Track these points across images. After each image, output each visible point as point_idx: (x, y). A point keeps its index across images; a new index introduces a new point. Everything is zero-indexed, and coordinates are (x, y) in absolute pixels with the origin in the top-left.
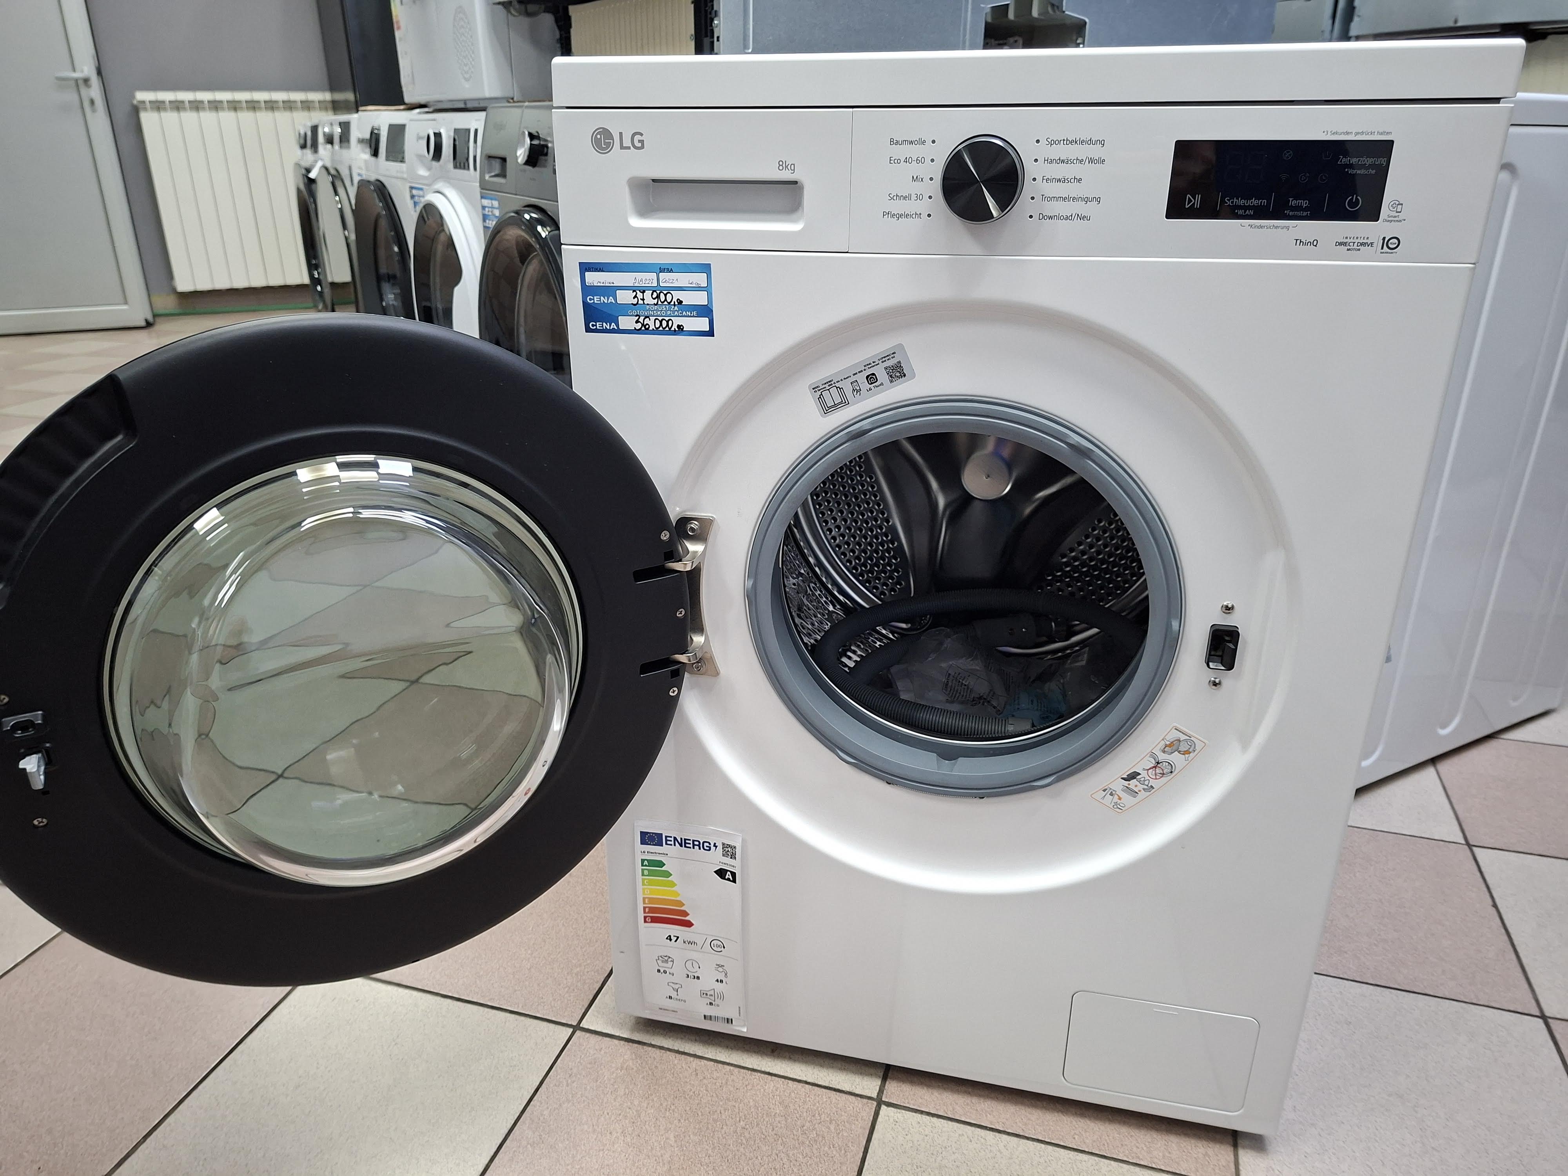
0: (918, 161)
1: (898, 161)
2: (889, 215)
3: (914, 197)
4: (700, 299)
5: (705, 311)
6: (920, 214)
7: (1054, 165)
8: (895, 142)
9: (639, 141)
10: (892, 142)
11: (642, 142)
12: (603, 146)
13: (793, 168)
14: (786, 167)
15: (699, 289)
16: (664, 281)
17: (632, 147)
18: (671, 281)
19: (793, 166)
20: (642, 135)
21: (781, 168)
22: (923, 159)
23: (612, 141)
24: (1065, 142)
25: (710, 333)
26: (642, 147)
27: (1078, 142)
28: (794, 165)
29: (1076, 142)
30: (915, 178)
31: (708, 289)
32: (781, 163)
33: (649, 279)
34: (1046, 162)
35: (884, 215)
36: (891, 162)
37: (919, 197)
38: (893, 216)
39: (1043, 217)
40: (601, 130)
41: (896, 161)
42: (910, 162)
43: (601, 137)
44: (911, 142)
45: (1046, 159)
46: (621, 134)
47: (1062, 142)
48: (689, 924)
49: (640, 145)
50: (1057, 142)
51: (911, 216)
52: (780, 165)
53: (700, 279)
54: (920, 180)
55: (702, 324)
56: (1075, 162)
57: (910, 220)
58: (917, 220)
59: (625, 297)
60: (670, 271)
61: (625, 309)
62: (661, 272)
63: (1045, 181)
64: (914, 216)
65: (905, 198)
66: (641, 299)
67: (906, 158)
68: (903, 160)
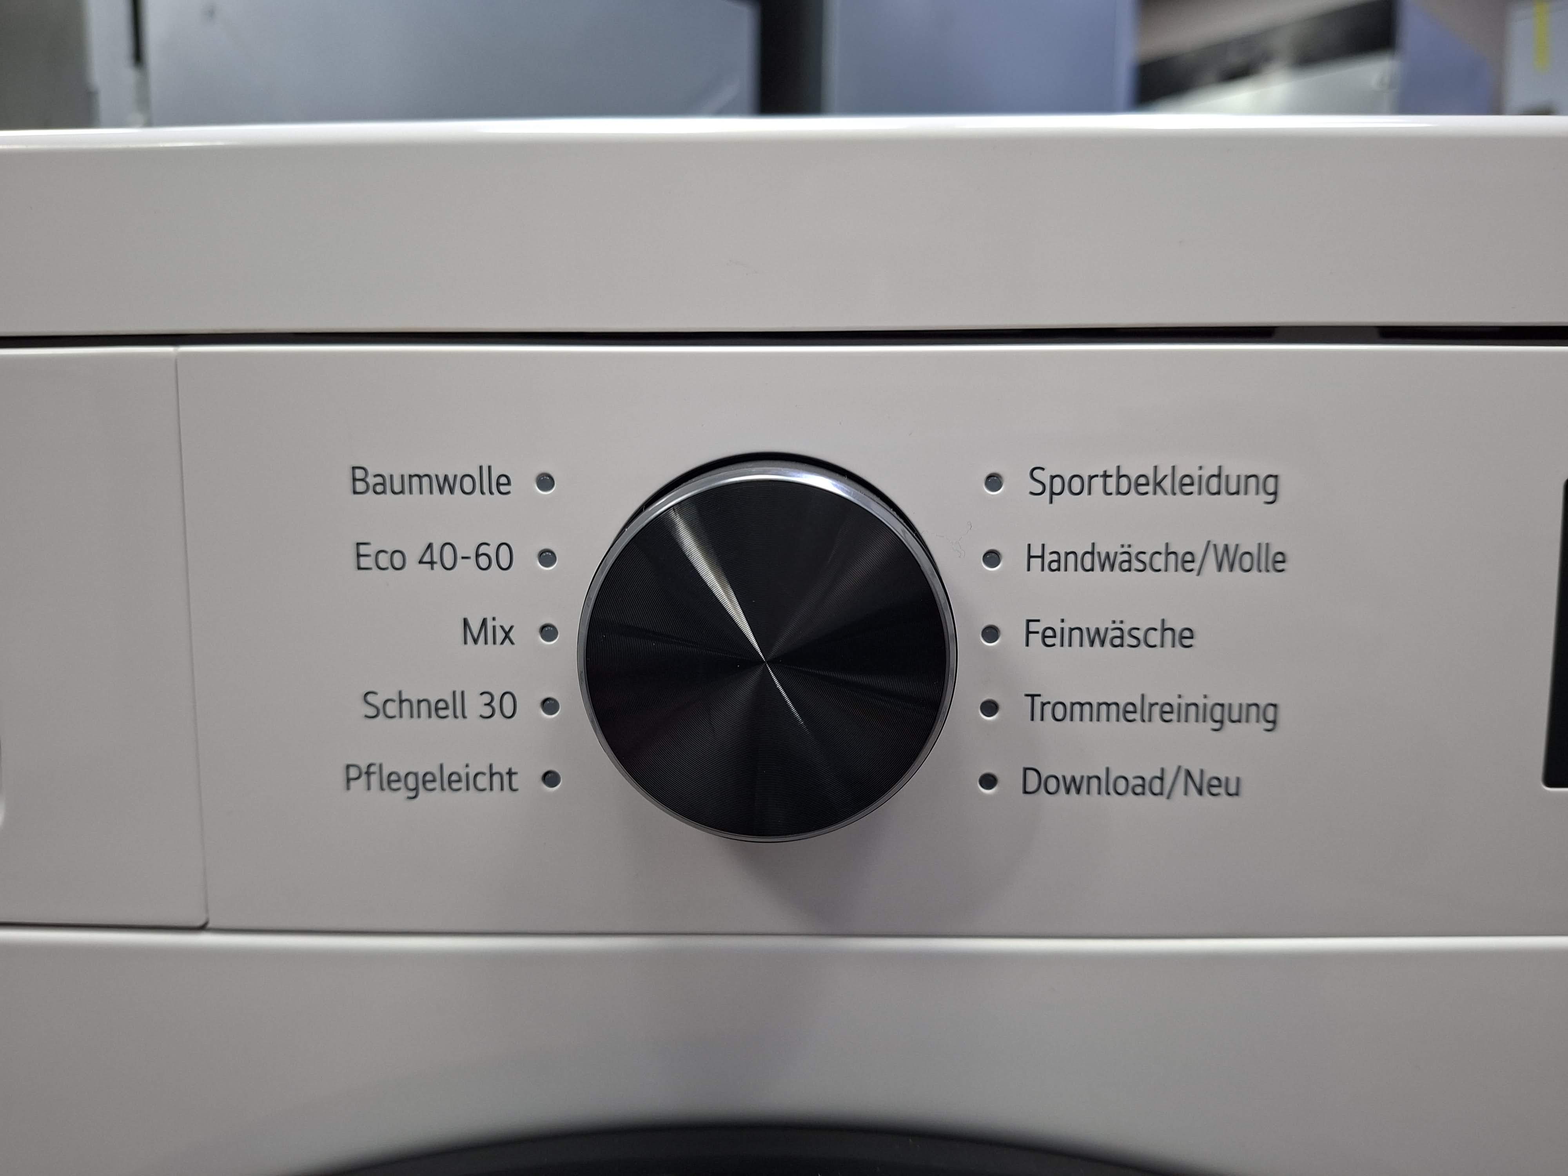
0: (484, 562)
1: (396, 560)
2: (374, 779)
3: (475, 705)
6: (510, 773)
7: (1072, 577)
8: (371, 480)
22: (504, 550)
24: (1112, 483)
27: (1167, 484)
29: (1158, 484)
30: (475, 626)
34: (1036, 563)
35: (349, 780)
36: (364, 562)
37: (501, 705)
38: (390, 781)
39: (1043, 783)
41: (384, 560)
42: (448, 563)
44: (446, 484)
45: (1037, 551)
47: (1098, 483)
50: (1076, 487)
51: (471, 782)
54: (500, 635)
56: (1159, 562)
57: (465, 798)
58: (497, 798)
63: (1036, 639)
64: (483, 782)
65: (437, 709)
67: (430, 546)
68: (413, 554)
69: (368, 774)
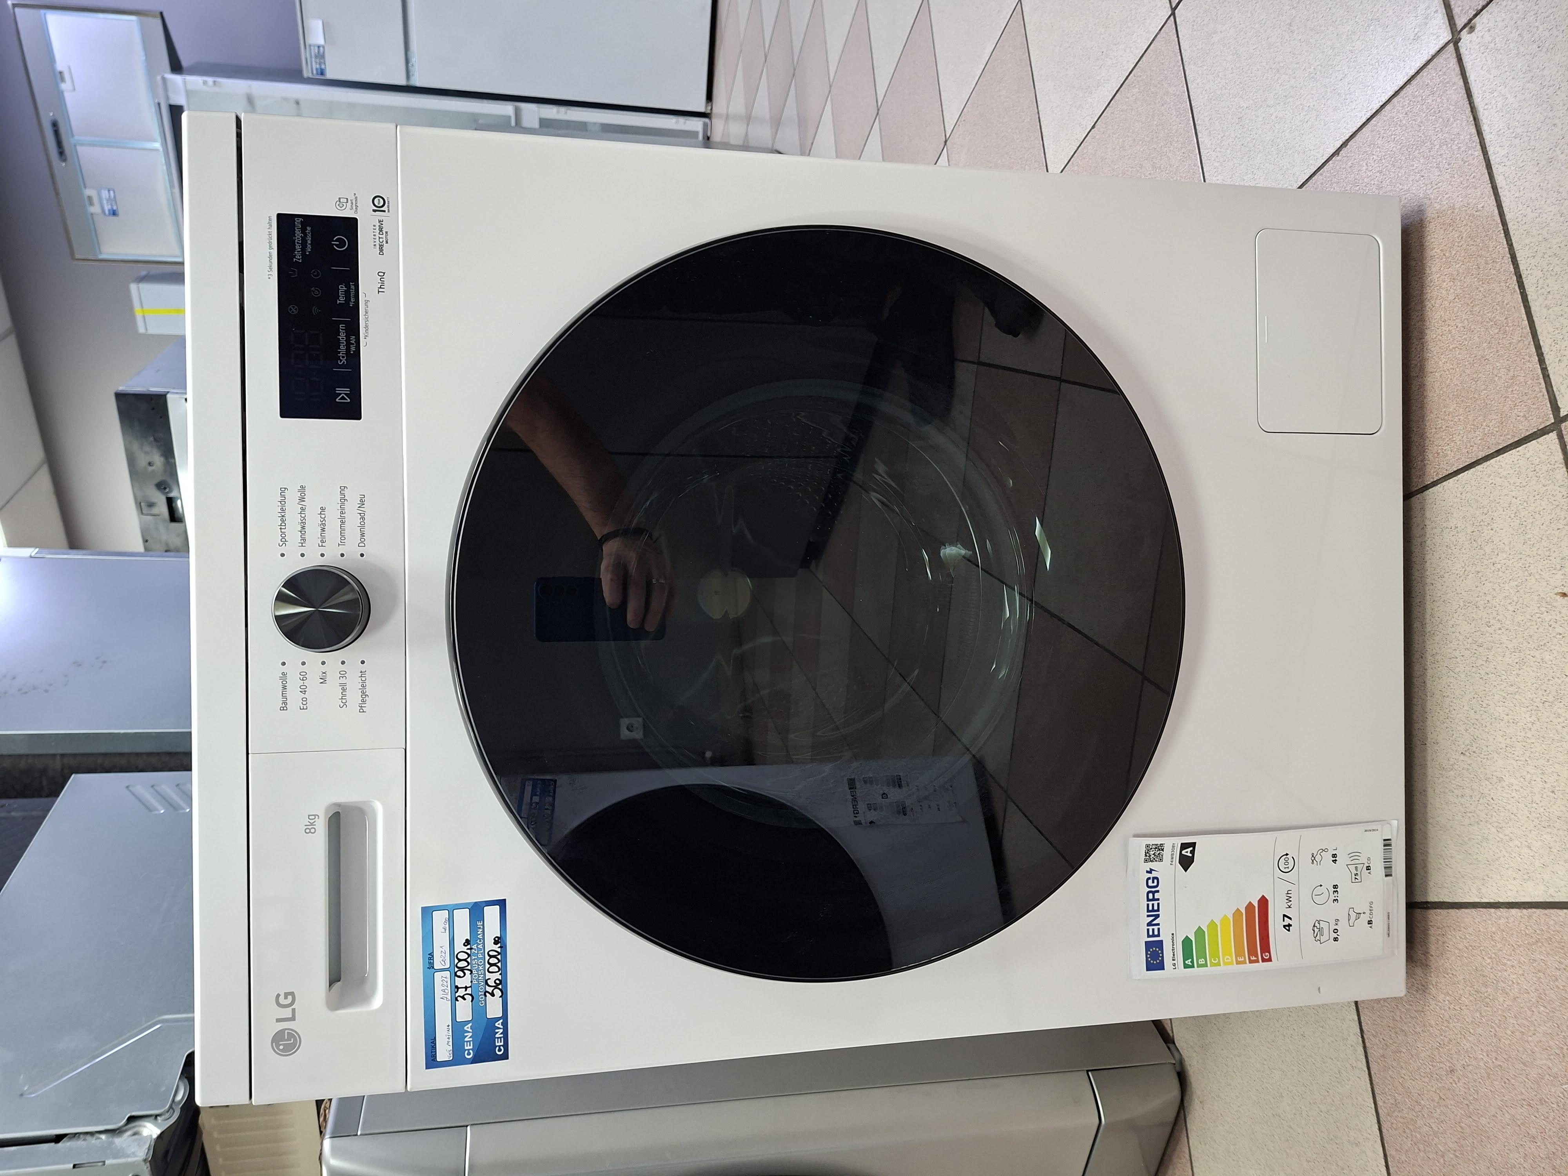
0: (304, 679)
1: (305, 700)
2: (363, 705)
3: (343, 681)
4: (462, 918)
5: (477, 911)
6: (361, 672)
7: (307, 537)
8: (284, 706)
9: (286, 998)
10: (284, 708)
11: (286, 995)
12: (292, 1042)
13: (313, 817)
14: (312, 824)
15: (451, 920)
16: (443, 963)
17: (293, 1007)
18: (444, 955)
19: (310, 817)
20: (278, 995)
21: (313, 830)
22: (301, 674)
23: (286, 1031)
24: (282, 527)
25: (502, 903)
26: (292, 994)
27: (283, 514)
28: (309, 816)
29: (283, 516)
30: (322, 681)
31: (451, 909)
32: (308, 831)
33: (442, 981)
34: (303, 545)
35: (363, 712)
36: (305, 708)
37: (343, 674)
38: (363, 701)
39: (362, 542)
40: (274, 1044)
41: (304, 703)
42: (305, 687)
43: (281, 1045)
44: (284, 688)
45: (301, 545)
46: (278, 1020)
47: (282, 531)
48: (1263, 902)
49: (290, 997)
50: (284, 535)
51: (364, 682)
52: (310, 832)
53: (440, 918)
54: (324, 675)
55: (492, 914)
56: (303, 515)
57: (368, 683)
58: (367, 675)
59: (464, 1010)
60: (431, 955)
61: (479, 1010)
62: (433, 967)
63: (324, 544)
64: (364, 679)
65: (344, 690)
66: (466, 990)
67: (301, 692)
68: (303, 696)
69: (362, 707)
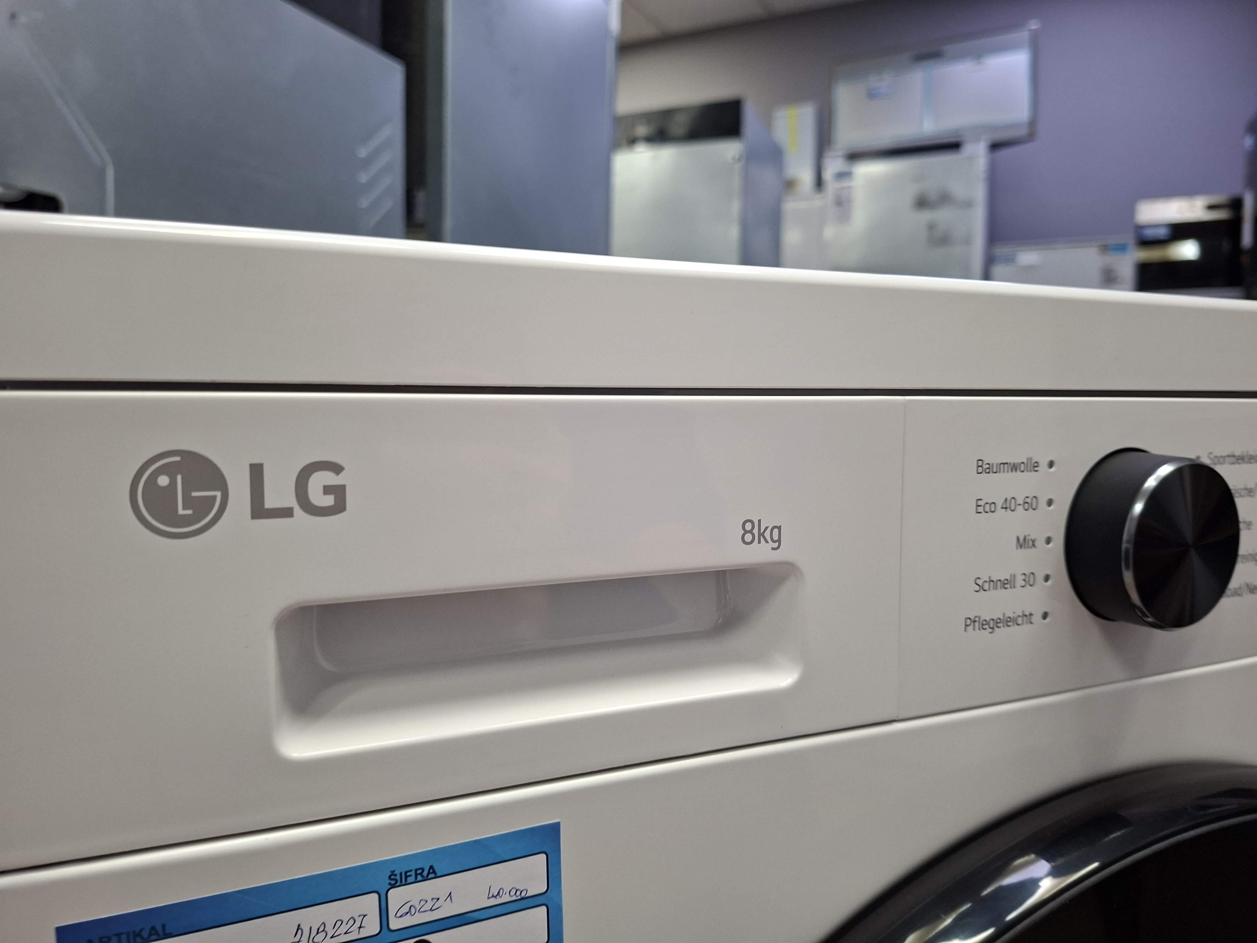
0: (1026, 506)
1: (991, 507)
2: (977, 624)
3: (1020, 581)
4: (526, 931)
6: (1030, 615)
8: (986, 467)
9: (327, 490)
10: (983, 468)
11: (339, 491)
12: (181, 511)
13: (776, 537)
14: (761, 535)
15: (521, 904)
16: (406, 909)
17: (297, 510)
18: (428, 906)
19: (776, 531)
20: (337, 469)
21: (748, 537)
22: (1032, 500)
23: (218, 494)
24: (1231, 459)
26: (339, 507)
27: (1246, 459)
28: (779, 528)
29: (1243, 459)
30: (1021, 539)
31: (549, 900)
32: (748, 526)
35: (966, 625)
36: (980, 509)
37: (1029, 580)
38: (983, 625)
40: (177, 459)
41: (987, 509)
42: (1013, 507)
43: (173, 483)
44: (1014, 467)
46: (257, 471)
47: (1227, 459)
49: (329, 501)
50: (1221, 461)
51: (1015, 621)
52: (746, 532)
53: (527, 874)
54: (1031, 543)
57: (1012, 630)
58: (1026, 627)
60: (431, 873)
62: (393, 886)
64: (1019, 620)
65: (1004, 584)
67: (1006, 500)
68: (1000, 503)
69: (974, 622)
